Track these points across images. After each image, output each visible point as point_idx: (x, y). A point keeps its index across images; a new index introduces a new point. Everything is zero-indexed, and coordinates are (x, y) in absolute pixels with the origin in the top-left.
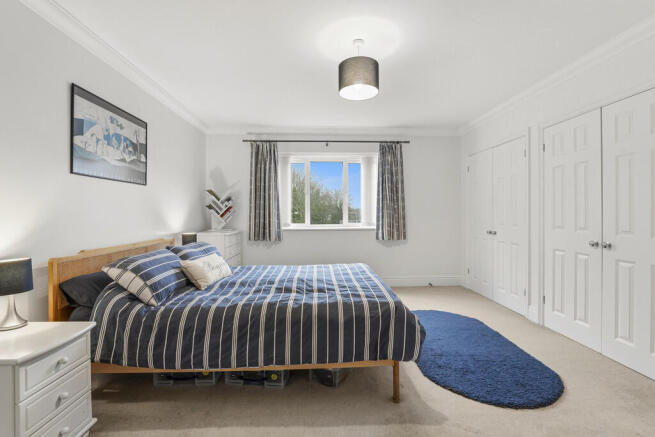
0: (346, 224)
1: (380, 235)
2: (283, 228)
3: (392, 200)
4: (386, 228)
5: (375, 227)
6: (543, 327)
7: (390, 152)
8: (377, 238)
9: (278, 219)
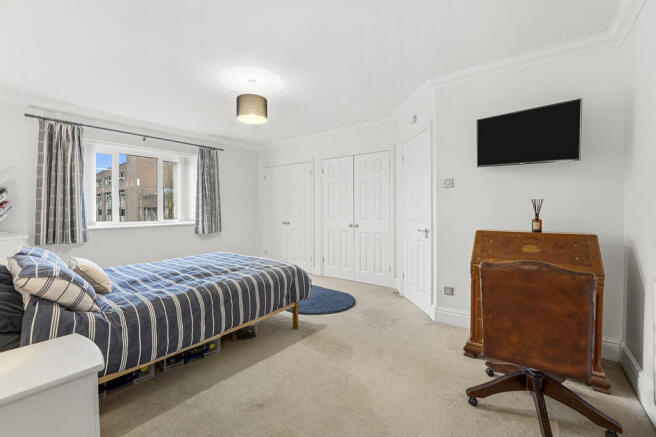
0: (161, 221)
1: (200, 230)
2: (89, 227)
3: (211, 198)
4: (206, 224)
5: (194, 222)
6: (323, 277)
7: (208, 156)
8: (197, 232)
9: (84, 217)
